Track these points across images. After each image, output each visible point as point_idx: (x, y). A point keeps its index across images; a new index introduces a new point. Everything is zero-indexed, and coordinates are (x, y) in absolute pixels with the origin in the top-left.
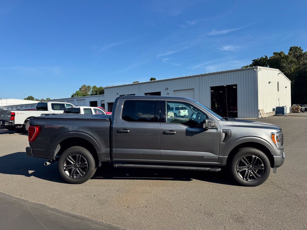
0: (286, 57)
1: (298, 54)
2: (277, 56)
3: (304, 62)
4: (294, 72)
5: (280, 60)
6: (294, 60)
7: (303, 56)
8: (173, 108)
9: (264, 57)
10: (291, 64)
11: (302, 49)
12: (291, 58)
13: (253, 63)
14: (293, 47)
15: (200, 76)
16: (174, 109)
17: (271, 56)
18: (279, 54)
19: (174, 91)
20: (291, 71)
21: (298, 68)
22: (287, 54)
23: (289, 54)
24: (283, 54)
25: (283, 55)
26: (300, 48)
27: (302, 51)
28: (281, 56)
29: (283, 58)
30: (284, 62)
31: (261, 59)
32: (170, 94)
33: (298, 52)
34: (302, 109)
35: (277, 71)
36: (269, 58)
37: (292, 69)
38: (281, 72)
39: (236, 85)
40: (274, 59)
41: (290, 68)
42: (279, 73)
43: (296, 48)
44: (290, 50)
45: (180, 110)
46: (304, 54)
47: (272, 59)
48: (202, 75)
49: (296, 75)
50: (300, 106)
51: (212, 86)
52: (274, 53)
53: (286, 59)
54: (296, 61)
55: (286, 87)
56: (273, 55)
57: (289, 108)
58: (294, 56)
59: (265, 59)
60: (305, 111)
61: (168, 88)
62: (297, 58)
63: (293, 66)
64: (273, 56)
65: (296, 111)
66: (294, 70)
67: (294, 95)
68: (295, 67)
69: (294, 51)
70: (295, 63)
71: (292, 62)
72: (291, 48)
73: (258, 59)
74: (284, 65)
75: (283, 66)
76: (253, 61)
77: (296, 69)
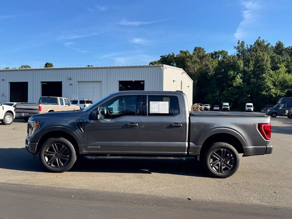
0: (191, 57)
1: (201, 54)
2: (183, 54)
3: (206, 63)
4: (197, 72)
5: (186, 59)
6: (197, 60)
7: (205, 57)
8: (77, 101)
9: (172, 54)
10: (195, 63)
11: (205, 50)
12: (195, 58)
13: (161, 59)
14: (197, 48)
15: (109, 68)
16: (79, 102)
17: (178, 54)
18: (185, 53)
19: (79, 82)
20: (194, 71)
21: (200, 68)
22: (191, 53)
23: (193, 54)
24: (188, 53)
25: (188, 55)
26: (203, 49)
27: (205, 52)
28: (187, 55)
29: (188, 57)
30: (189, 61)
31: (168, 56)
32: (73, 84)
33: (201, 52)
34: (201, 108)
35: (181, 70)
36: (175, 56)
37: (196, 69)
38: (185, 72)
39: (143, 81)
40: (180, 58)
41: (194, 68)
42: (183, 72)
43: (200, 48)
44: (194, 50)
45: (86, 104)
46: (206, 56)
47: (179, 57)
48: (110, 68)
49: (198, 75)
50: (200, 106)
51: (121, 80)
52: (181, 52)
53: (191, 59)
54: (199, 62)
55: (188, 86)
56: (179, 53)
57: (191, 106)
58: (198, 56)
59: (172, 56)
60: (205, 110)
61: (71, 78)
62: (200, 59)
63: (196, 66)
64: (180, 55)
65: (196, 110)
66: (197, 70)
67: (196, 94)
68: (198, 67)
69: (198, 51)
70: (198, 63)
71: (195, 62)
72: (195, 48)
73: (166, 55)
74: (189, 64)
75: (188, 66)
76: (161, 56)
77: (199, 69)
